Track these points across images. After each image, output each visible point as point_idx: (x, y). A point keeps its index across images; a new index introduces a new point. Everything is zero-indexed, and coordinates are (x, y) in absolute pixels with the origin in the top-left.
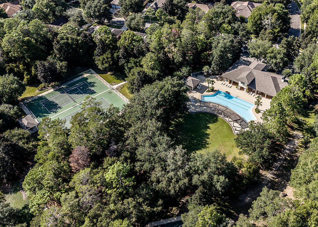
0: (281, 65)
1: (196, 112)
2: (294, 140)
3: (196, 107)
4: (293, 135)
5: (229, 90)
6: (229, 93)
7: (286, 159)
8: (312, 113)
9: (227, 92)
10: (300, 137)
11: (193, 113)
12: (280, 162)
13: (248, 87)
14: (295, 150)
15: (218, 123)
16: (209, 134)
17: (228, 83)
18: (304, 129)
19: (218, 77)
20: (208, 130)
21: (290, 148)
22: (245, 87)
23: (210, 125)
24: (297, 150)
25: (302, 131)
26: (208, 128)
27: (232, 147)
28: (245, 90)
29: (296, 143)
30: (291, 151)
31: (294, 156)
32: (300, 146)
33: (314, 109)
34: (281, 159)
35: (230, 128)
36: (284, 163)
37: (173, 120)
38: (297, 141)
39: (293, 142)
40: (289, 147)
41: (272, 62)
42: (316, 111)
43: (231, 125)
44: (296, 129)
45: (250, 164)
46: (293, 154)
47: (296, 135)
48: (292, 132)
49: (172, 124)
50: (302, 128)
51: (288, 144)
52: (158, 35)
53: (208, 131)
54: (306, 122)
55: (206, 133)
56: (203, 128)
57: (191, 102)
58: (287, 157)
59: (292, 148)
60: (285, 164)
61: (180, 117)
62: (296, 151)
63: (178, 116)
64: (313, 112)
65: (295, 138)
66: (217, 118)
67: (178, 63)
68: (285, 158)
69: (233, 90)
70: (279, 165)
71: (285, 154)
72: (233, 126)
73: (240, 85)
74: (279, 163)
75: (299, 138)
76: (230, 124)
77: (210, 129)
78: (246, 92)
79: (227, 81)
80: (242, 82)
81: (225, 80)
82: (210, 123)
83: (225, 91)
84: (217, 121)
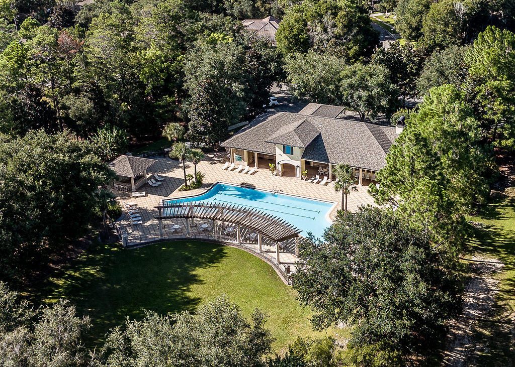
0: (384, 103)
1: (146, 243)
2: (481, 279)
3: (146, 230)
4: (471, 264)
5: (250, 180)
6: (251, 187)
7: (478, 337)
8: (503, 206)
9: (244, 184)
10: (498, 269)
11: (135, 245)
12: (461, 345)
13: (304, 160)
14: (496, 305)
15: (225, 261)
16: (198, 299)
17: (246, 163)
18: (499, 247)
19: (212, 156)
20: (193, 287)
21: (478, 299)
22: (297, 163)
23: (199, 271)
24: (501, 303)
25: (495, 251)
26: (195, 280)
27: (285, 321)
28: (298, 171)
29: (490, 286)
30: (485, 310)
31: (499, 321)
32: (508, 292)
33: (506, 197)
34: (462, 337)
35: (268, 270)
36: (475, 346)
37: (60, 275)
38: (491, 281)
39: (480, 283)
40: (474, 298)
41: (360, 97)
42: (512, 201)
43: (270, 261)
44: (476, 248)
45: (366, 349)
46: (492, 316)
47: (482, 263)
48: (467, 257)
49: (58, 286)
50: (490, 244)
51: (468, 291)
52: (13, 54)
53: (194, 291)
54: (495, 229)
55: (187, 298)
56: (174, 286)
57: (128, 219)
58: (480, 330)
59: (484, 300)
60: (481, 350)
61: (91, 262)
62: (501, 309)
63: (80, 262)
64: (507, 205)
65: (481, 273)
66: (222, 250)
67: (80, 119)
68: (475, 331)
69: (263, 179)
70: (461, 358)
71: (471, 321)
72: (276, 262)
73: (282, 158)
74: (462, 352)
75: (494, 272)
76: (265, 258)
77: (202, 284)
78: (302, 179)
79: (241, 158)
80: (284, 147)
81: (235, 157)
82: (199, 264)
83: (240, 182)
84: (222, 257)
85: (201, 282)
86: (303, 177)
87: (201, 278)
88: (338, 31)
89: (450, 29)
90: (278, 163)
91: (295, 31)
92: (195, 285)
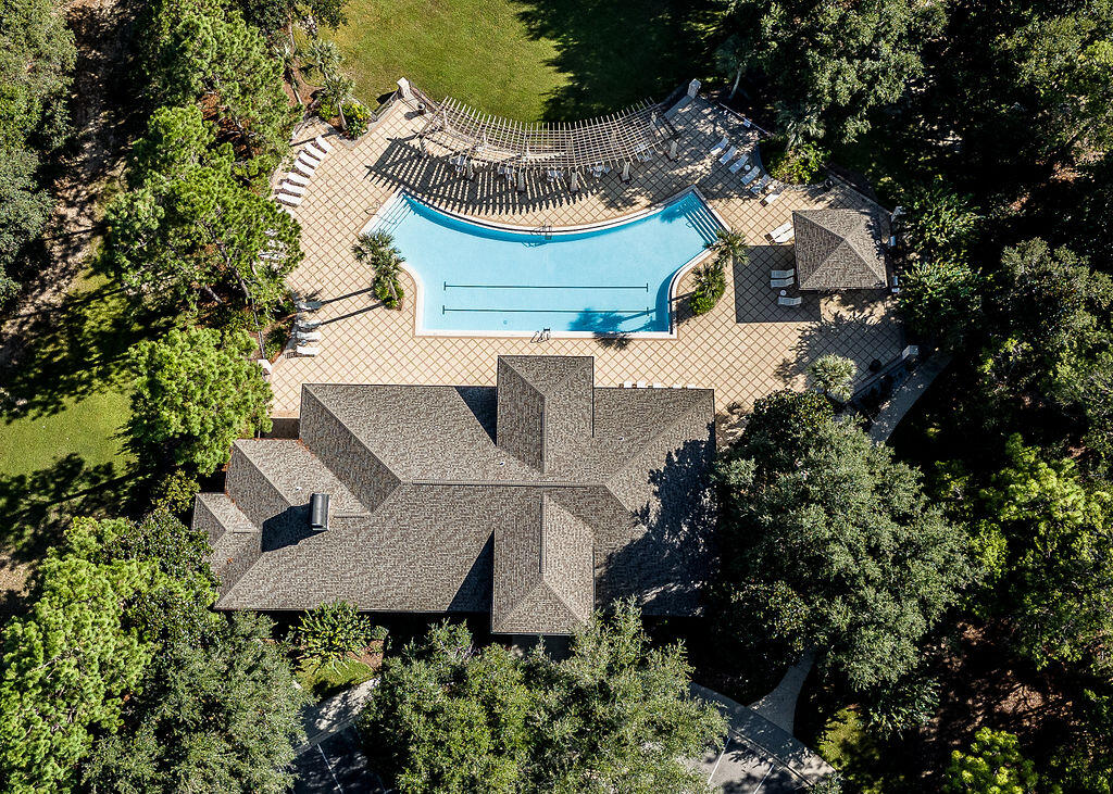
82: (569, 91)
87: (550, 69)
92: (552, 57)
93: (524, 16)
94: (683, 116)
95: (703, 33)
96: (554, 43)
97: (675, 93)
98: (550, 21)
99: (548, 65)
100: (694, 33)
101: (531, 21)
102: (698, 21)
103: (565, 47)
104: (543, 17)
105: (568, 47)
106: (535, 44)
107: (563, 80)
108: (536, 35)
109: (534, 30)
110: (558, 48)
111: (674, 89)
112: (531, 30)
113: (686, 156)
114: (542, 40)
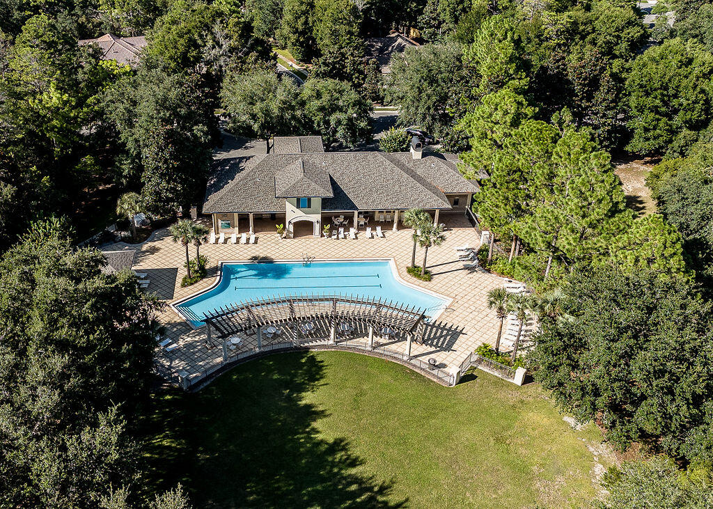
5: (261, 251)
6: (267, 260)
9: (255, 258)
11: (199, 384)
13: (323, 212)
15: (328, 373)
17: (237, 230)
20: (318, 424)
22: (316, 217)
28: (317, 227)
35: (406, 372)
43: (396, 358)
55: (325, 443)
66: (313, 358)
69: (271, 245)
72: (404, 358)
73: (293, 214)
76: (385, 355)
77: (325, 416)
78: (322, 236)
79: (229, 224)
80: (298, 200)
81: (220, 225)
82: (301, 388)
83: (249, 257)
84: (321, 368)
85: (322, 414)
86: (324, 234)
87: (321, 408)
88: (233, 43)
89: (355, 29)
90: (290, 222)
91: (182, 49)
92: (319, 421)
93: (354, 463)
94: (197, 371)
95: (166, 437)
96: (320, 437)
97: (202, 387)
98: (327, 461)
99: (323, 412)
100: (175, 437)
101: (347, 459)
102: (169, 448)
103: (309, 433)
104: (333, 464)
105: (304, 432)
106: (339, 435)
107: (308, 398)
108: (338, 445)
109: (342, 450)
110: (315, 431)
111: (202, 390)
112: (344, 449)
113: (198, 345)
114: (331, 440)
